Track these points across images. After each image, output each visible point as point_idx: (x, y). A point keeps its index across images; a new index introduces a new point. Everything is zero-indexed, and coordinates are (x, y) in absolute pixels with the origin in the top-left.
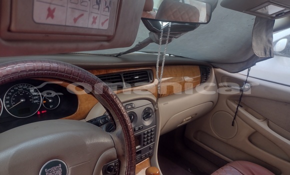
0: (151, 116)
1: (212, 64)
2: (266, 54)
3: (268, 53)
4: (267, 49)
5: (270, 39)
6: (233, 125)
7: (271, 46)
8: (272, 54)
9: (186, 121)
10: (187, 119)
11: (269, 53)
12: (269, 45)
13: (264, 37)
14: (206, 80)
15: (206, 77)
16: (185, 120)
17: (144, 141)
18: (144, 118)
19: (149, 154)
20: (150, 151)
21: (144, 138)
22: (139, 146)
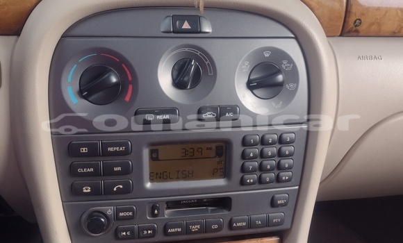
17: (243, 169)
18: (251, 86)
19: (268, 222)
20: (276, 215)
21: (244, 156)
22: (221, 182)
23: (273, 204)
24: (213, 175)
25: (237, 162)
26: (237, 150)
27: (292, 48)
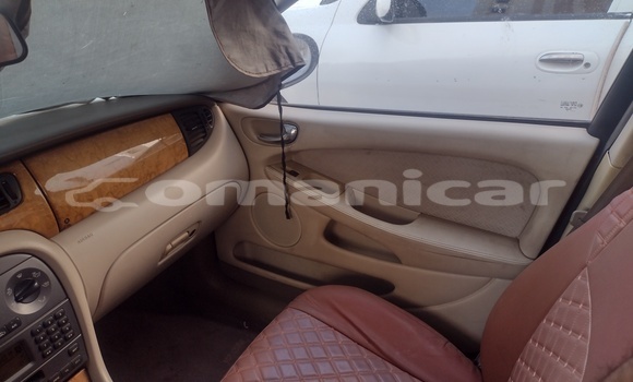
0: (39, 288)
1: (211, 96)
2: (279, 64)
3: (284, 61)
4: (278, 54)
5: (280, 27)
6: (288, 217)
7: (285, 43)
8: (296, 60)
9: (173, 247)
10: (174, 243)
11: (288, 61)
12: (280, 42)
13: (260, 28)
14: (203, 137)
15: (205, 132)
16: (169, 247)
17: (41, 349)
18: (18, 300)
19: (73, 366)
20: (76, 359)
21: (37, 342)
22: (30, 366)
23: (70, 354)
24: (22, 365)
25: (34, 348)
26: (31, 342)
27: (34, 263)
